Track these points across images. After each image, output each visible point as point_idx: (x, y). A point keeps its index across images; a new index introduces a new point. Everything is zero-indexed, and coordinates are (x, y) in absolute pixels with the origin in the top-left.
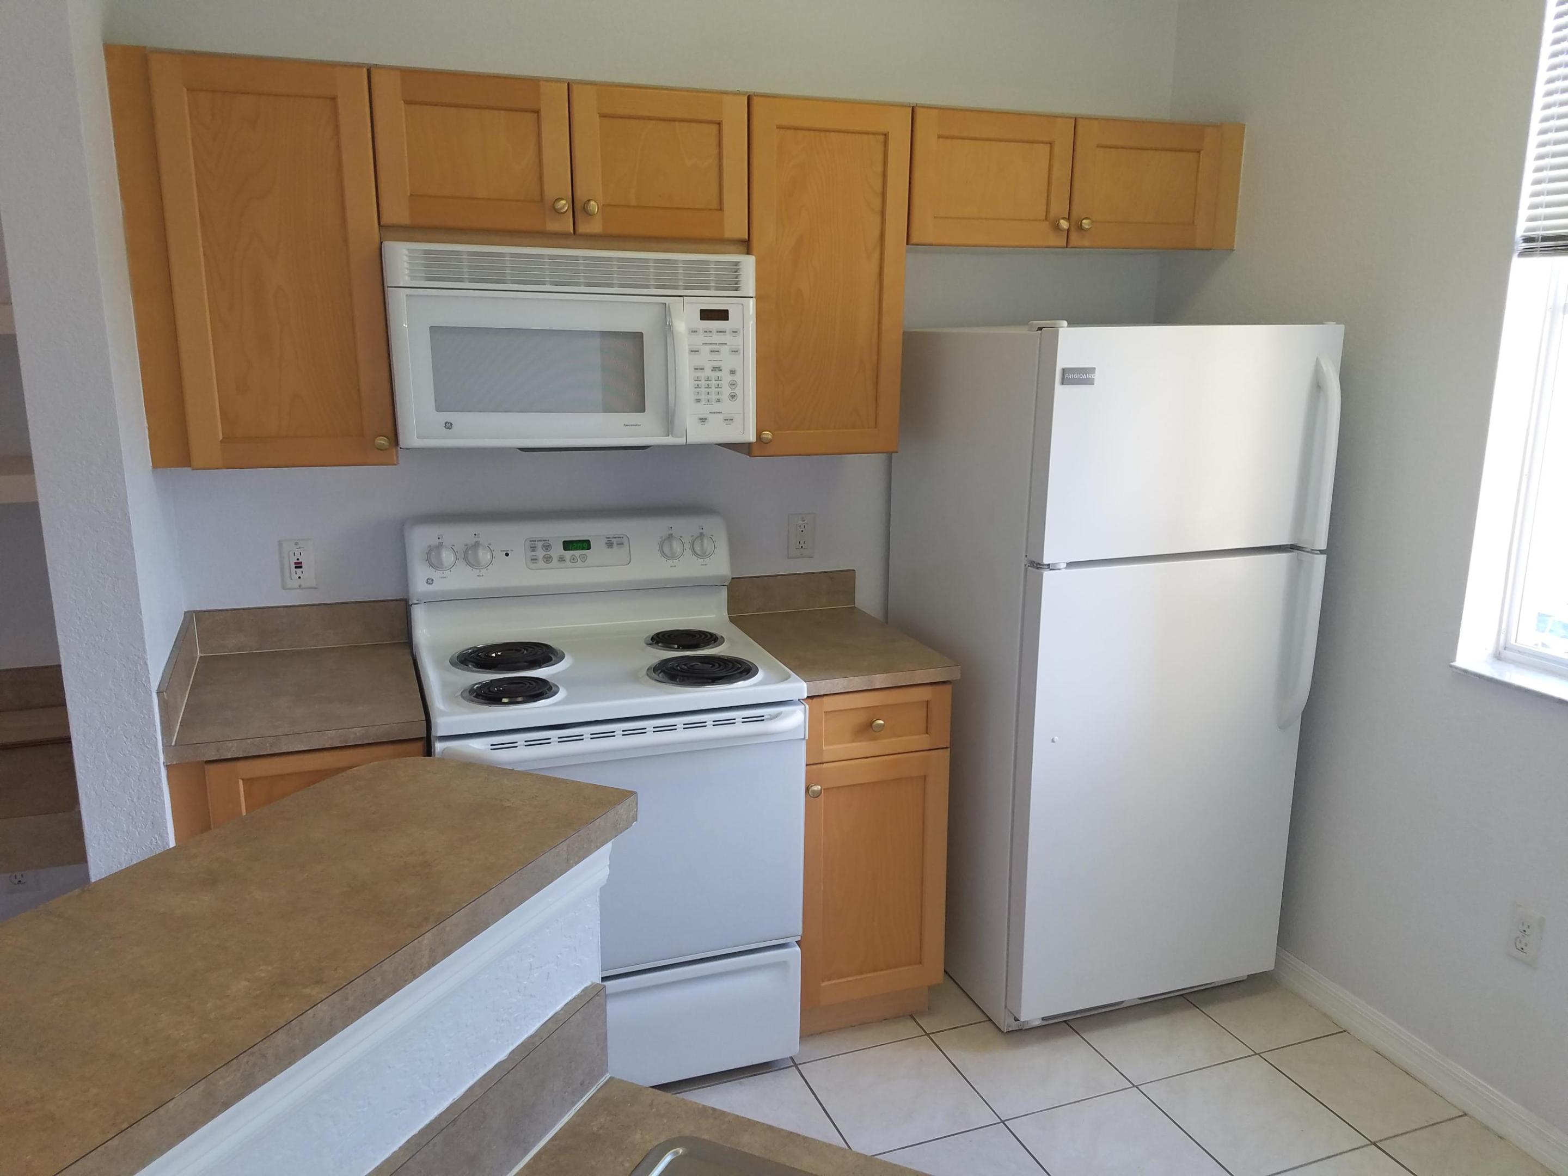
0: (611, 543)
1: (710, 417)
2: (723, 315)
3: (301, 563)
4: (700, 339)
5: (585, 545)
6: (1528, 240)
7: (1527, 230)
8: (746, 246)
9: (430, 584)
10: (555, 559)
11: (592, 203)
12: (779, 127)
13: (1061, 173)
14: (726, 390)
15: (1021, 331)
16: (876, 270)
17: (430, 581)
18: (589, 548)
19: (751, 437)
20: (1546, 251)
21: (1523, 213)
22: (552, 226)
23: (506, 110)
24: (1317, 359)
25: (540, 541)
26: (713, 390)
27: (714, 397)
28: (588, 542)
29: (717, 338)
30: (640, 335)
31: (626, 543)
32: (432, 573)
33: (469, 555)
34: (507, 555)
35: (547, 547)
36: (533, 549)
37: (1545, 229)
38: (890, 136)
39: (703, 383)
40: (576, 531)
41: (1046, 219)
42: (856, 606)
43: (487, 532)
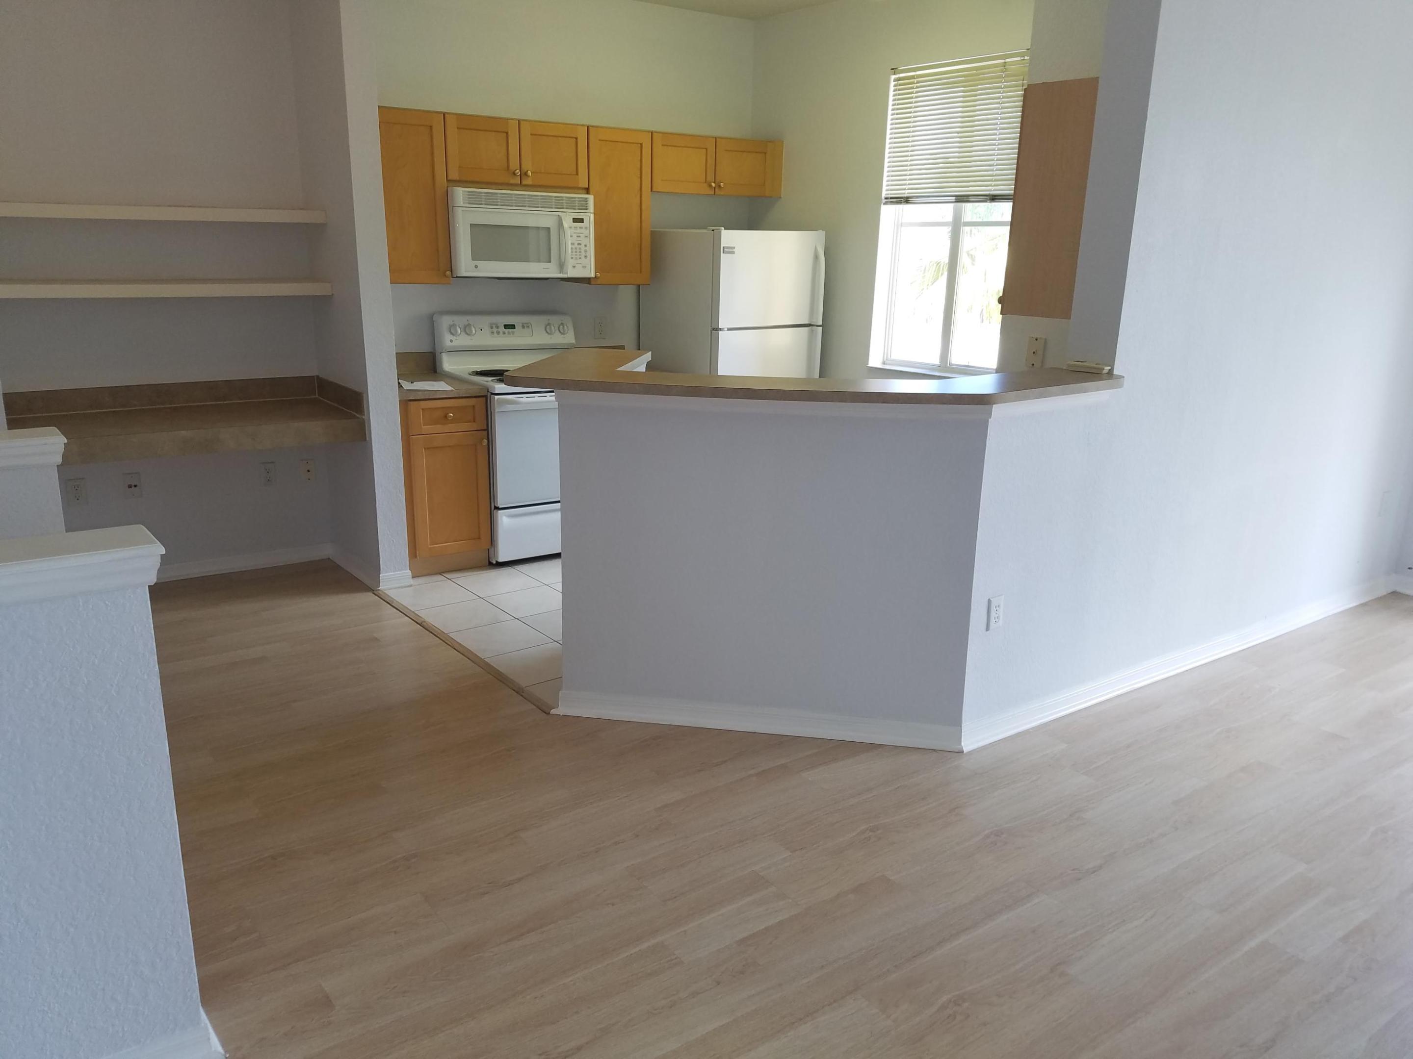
0: (524, 326)
1: (577, 265)
2: (581, 221)
4: (573, 231)
5: (513, 327)
6: (886, 198)
7: (886, 195)
8: (587, 191)
9: (451, 343)
10: (501, 333)
11: (529, 172)
12: (600, 140)
13: (711, 162)
14: (583, 254)
15: (705, 231)
16: (638, 202)
17: (451, 341)
18: (515, 328)
19: (593, 275)
20: (892, 203)
21: (884, 188)
22: (512, 181)
23: (495, 131)
24: (816, 247)
25: (494, 324)
26: (578, 253)
27: (578, 257)
28: (514, 325)
29: (579, 231)
30: (549, 228)
31: (530, 327)
32: (452, 337)
33: (466, 329)
34: (482, 330)
35: (497, 327)
36: (492, 328)
37: (891, 194)
38: (643, 145)
39: (574, 250)
40: (510, 320)
41: (705, 182)
43: (471, 319)
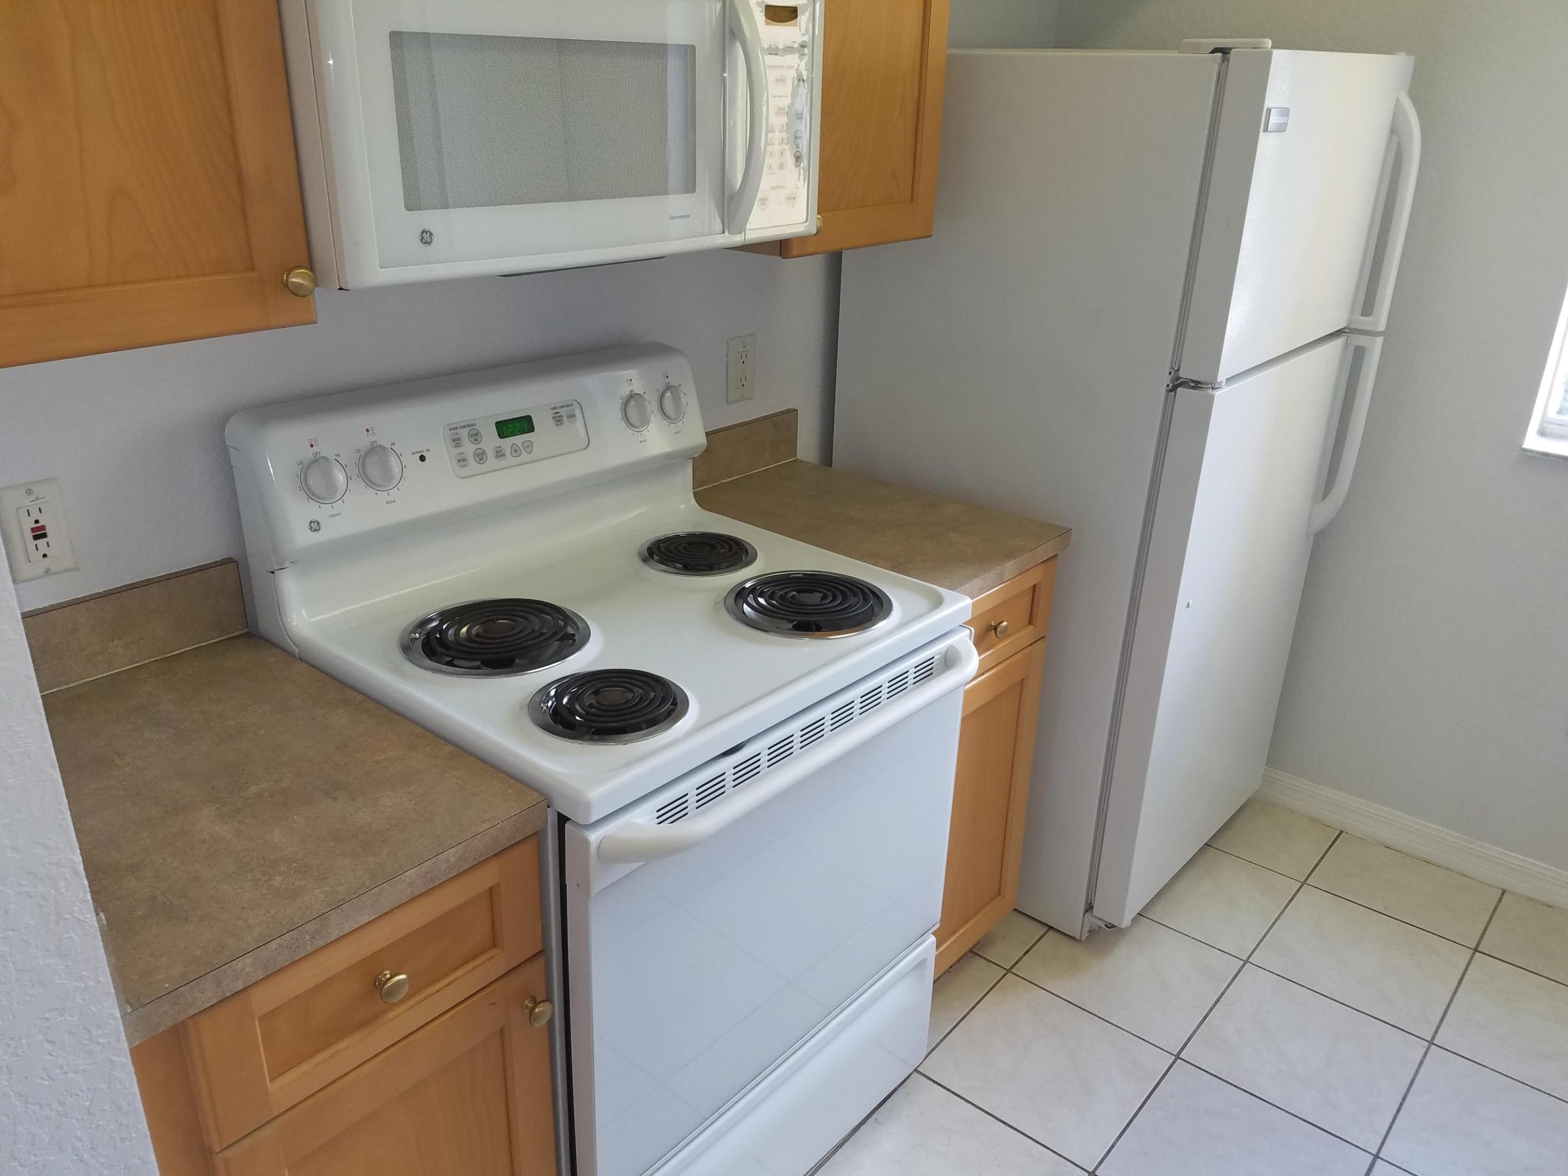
0: (559, 417)
1: (772, 195)
2: (789, 15)
3: (43, 528)
9: (315, 530)
10: (491, 455)
14: (791, 147)
17: (315, 526)
18: (531, 429)
25: (464, 427)
26: (777, 148)
27: (777, 160)
28: (528, 419)
29: (783, 58)
30: (692, 51)
31: (579, 414)
32: (315, 511)
33: (367, 467)
34: (422, 458)
35: (476, 437)
36: (457, 442)
40: (510, 402)
42: (799, 458)
